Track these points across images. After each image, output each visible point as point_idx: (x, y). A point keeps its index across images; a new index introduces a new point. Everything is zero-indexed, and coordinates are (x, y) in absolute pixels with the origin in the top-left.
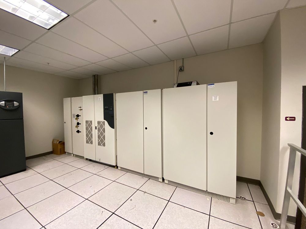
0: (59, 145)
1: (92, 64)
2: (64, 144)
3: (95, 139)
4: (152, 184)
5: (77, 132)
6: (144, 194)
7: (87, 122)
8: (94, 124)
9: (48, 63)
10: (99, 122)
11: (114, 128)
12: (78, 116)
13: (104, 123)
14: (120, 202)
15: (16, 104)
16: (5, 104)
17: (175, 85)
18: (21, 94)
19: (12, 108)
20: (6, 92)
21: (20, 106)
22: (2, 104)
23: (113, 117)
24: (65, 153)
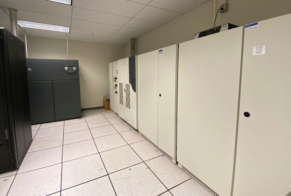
0: (106, 102)
1: (121, 28)
2: (109, 102)
3: (124, 100)
4: (162, 162)
5: (115, 92)
6: (146, 169)
7: (120, 84)
8: (124, 87)
9: (93, 34)
10: (126, 85)
11: (135, 92)
12: (116, 78)
13: (129, 85)
14: (120, 166)
15: (74, 68)
16: (68, 68)
17: (195, 35)
18: (77, 61)
19: (72, 72)
20: (69, 60)
21: (78, 70)
22: (67, 69)
23: (135, 80)
24: (110, 109)
